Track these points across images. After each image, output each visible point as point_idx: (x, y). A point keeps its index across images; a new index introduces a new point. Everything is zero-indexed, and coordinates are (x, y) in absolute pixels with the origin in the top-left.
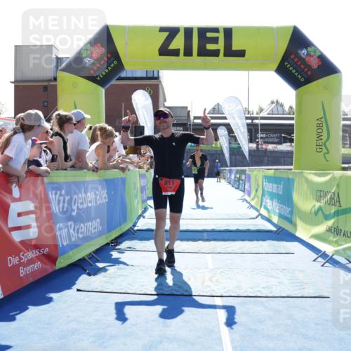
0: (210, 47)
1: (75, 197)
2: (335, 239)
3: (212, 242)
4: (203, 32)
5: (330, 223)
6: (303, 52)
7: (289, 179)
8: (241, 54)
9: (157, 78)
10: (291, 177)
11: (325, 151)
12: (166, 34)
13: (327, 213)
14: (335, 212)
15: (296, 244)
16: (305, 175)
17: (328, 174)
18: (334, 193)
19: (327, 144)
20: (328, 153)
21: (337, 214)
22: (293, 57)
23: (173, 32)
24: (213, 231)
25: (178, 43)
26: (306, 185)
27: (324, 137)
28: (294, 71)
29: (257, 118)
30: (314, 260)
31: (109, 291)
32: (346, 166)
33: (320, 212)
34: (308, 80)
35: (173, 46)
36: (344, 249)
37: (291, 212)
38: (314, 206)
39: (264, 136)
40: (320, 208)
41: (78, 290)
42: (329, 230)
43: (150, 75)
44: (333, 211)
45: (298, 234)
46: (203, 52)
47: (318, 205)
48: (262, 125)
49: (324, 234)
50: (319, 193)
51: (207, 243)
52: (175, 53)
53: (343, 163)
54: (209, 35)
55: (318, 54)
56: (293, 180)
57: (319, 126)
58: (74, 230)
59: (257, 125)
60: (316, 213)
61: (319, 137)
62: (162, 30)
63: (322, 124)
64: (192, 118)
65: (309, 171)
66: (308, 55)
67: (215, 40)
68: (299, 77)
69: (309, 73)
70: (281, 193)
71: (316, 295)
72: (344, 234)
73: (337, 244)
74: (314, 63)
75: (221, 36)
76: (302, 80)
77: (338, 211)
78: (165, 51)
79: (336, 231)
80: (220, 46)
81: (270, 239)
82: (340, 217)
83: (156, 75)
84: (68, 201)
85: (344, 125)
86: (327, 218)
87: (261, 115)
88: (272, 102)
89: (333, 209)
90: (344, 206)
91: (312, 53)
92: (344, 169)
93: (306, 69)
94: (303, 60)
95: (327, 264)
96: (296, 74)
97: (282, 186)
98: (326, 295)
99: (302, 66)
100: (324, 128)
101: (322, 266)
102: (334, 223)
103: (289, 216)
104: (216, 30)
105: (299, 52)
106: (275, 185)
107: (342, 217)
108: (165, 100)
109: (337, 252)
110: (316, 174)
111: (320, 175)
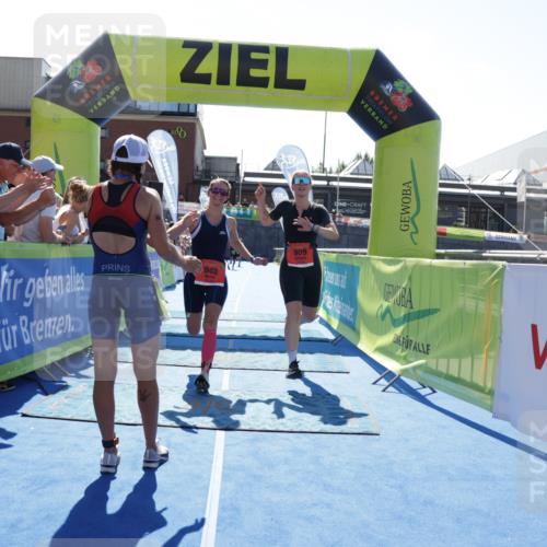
0: (255, 73)
1: (32, 280)
2: (404, 354)
3: (238, 353)
4: (246, 50)
5: (399, 331)
6: (387, 87)
7: (353, 267)
8: (299, 85)
9: (194, 114)
10: (356, 264)
11: (412, 229)
12: (193, 51)
13: (396, 317)
14: (405, 316)
15: (358, 359)
16: (373, 262)
17: (399, 262)
18: (405, 289)
19: (416, 219)
20: (417, 232)
21: (408, 318)
22: (372, 93)
23: (202, 49)
24: (244, 338)
25: (209, 65)
26: (373, 277)
27: (413, 210)
28: (373, 114)
29: (335, 179)
30: (375, 383)
31: (69, 417)
32: (443, 251)
33: (388, 315)
34: (393, 128)
35: (202, 69)
36: (415, 368)
37: (354, 315)
38: (382, 306)
39: (344, 204)
40: (388, 310)
41: (24, 415)
42: (397, 341)
43: (184, 110)
44: (402, 314)
45: (361, 346)
46: (245, 80)
47: (386, 304)
48: (342, 189)
49: (390, 345)
50: (388, 288)
51: (230, 355)
52: (205, 79)
53: (438, 248)
54: (254, 56)
55: (408, 91)
56: (358, 268)
57: (406, 194)
58: (28, 328)
59: (334, 188)
60: (383, 317)
61: (405, 210)
62: (187, 44)
63: (410, 190)
64: (242, 175)
65: (376, 257)
66: (395, 91)
67: (263, 64)
68: (381, 122)
69: (395, 118)
70: (343, 286)
71: (361, 431)
72: (415, 348)
73: (406, 360)
74: (402, 104)
75: (272, 58)
76: (385, 127)
77: (409, 314)
78: (189, 75)
79: (405, 343)
80: (270, 72)
81: (321, 352)
82: (411, 323)
83: (192, 110)
84: (19, 285)
85: (441, 194)
86: (395, 323)
87: (342, 175)
88: (359, 157)
89: (403, 312)
90: (416, 308)
91: (400, 90)
92: (439, 256)
93: (390, 113)
94: (387, 99)
95: (391, 389)
96: (377, 118)
97: (345, 277)
98: (374, 431)
99: (386, 108)
100: (413, 197)
101: (384, 391)
102: (403, 332)
103: (352, 320)
104: (264, 49)
105: (382, 86)
106: (338, 276)
107: (414, 323)
108: (205, 147)
109: (404, 372)
110: (384, 261)
111: (390, 263)
